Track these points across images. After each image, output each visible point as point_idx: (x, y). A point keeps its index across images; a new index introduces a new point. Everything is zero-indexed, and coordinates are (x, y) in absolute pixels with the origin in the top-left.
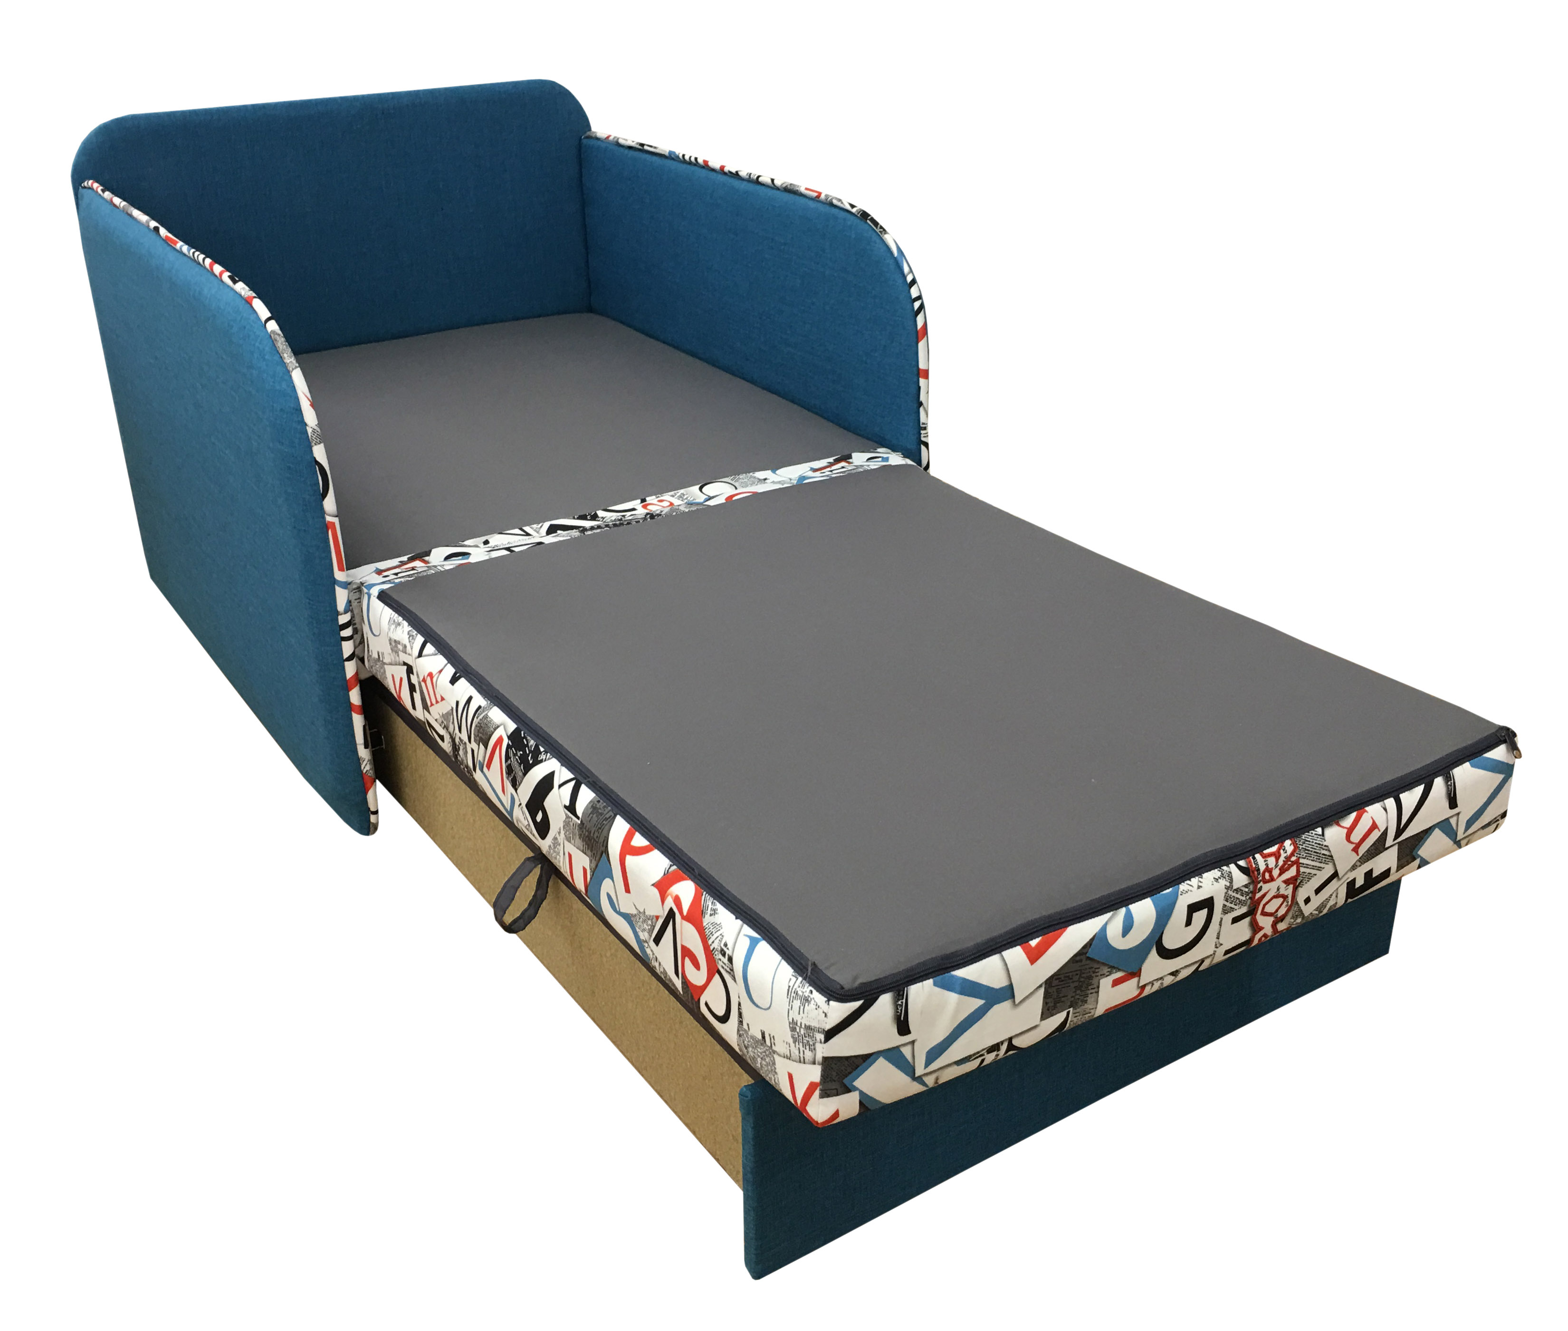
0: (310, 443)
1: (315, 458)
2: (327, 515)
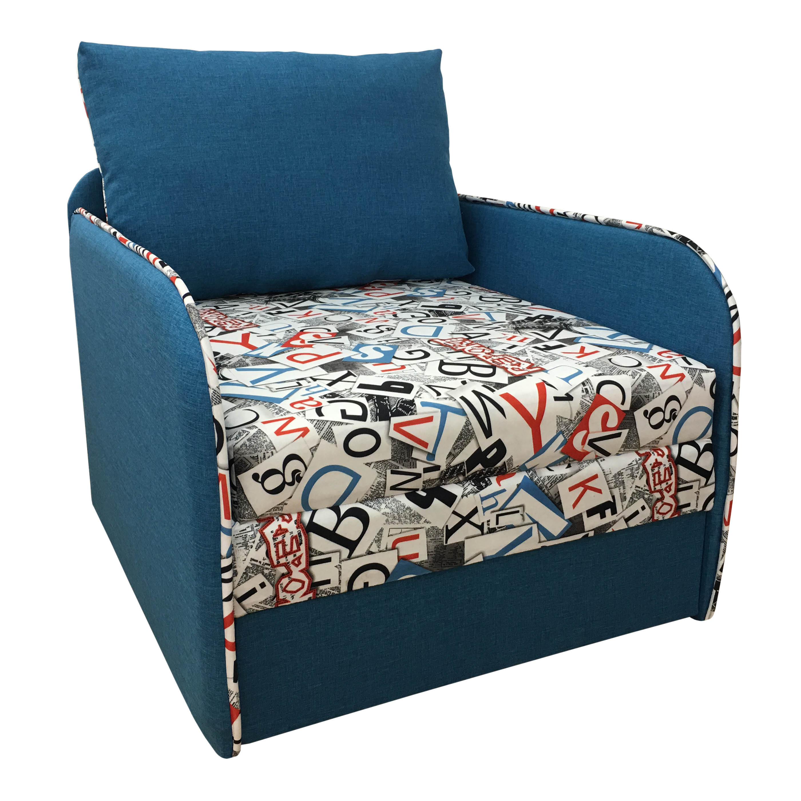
0: (210, 403)
1: (213, 416)
2: (221, 468)
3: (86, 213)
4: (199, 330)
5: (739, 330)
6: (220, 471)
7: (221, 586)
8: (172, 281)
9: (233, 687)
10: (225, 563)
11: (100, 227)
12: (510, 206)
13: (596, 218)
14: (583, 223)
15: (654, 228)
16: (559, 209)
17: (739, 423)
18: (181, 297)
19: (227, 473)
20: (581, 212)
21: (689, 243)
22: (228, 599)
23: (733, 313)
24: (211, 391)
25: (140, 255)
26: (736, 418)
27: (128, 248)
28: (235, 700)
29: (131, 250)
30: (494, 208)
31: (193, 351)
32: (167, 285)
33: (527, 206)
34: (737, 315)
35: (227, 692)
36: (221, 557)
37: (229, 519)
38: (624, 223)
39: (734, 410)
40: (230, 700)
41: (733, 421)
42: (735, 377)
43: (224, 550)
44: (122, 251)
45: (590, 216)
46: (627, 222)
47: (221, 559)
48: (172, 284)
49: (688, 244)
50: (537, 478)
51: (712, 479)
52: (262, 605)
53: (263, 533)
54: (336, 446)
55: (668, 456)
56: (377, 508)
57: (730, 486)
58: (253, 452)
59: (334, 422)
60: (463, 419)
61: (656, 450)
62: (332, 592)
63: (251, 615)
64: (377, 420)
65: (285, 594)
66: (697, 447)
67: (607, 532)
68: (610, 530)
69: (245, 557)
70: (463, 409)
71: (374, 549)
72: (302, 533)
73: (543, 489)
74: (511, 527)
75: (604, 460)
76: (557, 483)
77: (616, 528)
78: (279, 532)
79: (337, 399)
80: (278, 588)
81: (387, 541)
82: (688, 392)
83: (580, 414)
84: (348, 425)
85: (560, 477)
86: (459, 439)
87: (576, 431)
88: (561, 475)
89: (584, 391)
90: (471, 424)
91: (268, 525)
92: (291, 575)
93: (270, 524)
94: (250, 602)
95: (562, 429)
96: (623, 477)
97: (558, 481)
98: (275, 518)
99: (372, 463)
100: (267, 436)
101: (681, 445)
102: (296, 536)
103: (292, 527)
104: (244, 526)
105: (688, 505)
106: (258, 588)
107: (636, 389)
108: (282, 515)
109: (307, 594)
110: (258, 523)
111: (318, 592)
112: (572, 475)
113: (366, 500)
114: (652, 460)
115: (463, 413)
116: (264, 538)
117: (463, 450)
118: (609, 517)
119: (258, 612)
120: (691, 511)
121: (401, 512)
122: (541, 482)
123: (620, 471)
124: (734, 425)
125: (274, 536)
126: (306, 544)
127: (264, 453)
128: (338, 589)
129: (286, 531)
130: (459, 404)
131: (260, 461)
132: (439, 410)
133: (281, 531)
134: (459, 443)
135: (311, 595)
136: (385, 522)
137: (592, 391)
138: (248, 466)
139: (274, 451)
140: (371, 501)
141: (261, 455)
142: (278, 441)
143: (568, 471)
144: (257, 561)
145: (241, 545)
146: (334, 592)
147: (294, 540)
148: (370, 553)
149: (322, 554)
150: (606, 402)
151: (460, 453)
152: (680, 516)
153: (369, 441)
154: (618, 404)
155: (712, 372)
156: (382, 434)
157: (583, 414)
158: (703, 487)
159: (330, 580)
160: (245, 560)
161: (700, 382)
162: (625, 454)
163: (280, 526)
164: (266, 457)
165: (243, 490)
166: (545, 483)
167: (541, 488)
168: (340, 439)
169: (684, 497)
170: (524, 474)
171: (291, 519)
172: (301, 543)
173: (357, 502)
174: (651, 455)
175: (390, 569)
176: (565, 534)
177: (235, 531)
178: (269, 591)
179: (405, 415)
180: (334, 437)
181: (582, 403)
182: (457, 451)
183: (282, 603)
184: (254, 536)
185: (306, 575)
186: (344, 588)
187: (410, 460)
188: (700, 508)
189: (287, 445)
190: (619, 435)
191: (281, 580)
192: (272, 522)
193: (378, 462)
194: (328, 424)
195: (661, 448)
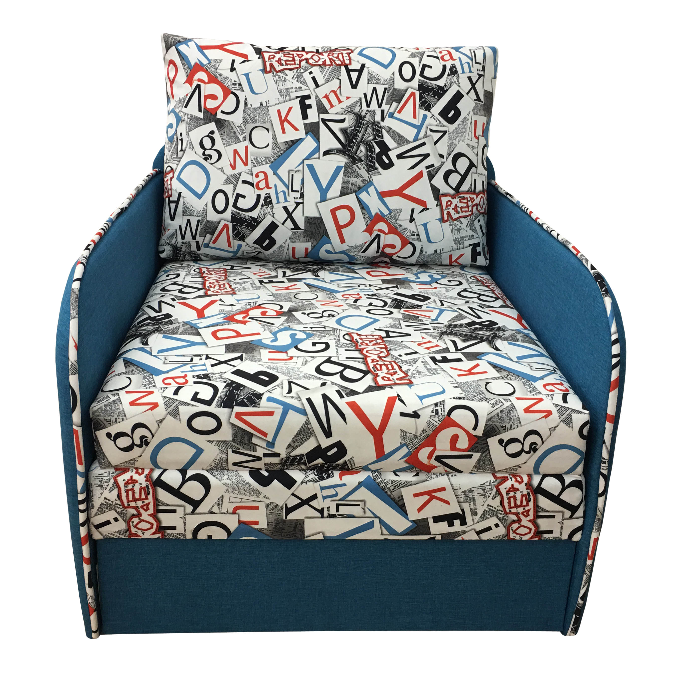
0: (69, 372)
1: (70, 383)
2: (75, 425)
6: (74, 427)
7: (78, 514)
9: (88, 591)
10: (80, 497)
19: (80, 429)
21: (599, 282)
22: (83, 524)
23: (614, 361)
24: (70, 363)
37: (82, 465)
39: (603, 455)
40: (88, 599)
41: (602, 465)
42: (607, 424)
43: (79, 487)
47: (77, 493)
49: (597, 283)
50: (380, 479)
51: (580, 512)
52: (117, 534)
53: (116, 479)
54: (181, 423)
55: (526, 484)
56: (219, 478)
57: (595, 524)
58: (107, 416)
59: (182, 402)
60: (303, 419)
61: (515, 476)
62: (179, 536)
63: (107, 540)
64: (221, 407)
65: (136, 529)
66: (562, 481)
67: (456, 539)
68: (460, 538)
69: (100, 495)
70: (305, 410)
71: (216, 509)
72: (149, 485)
73: (386, 490)
74: (352, 517)
75: (455, 475)
76: (401, 487)
77: (466, 537)
78: (130, 482)
79: (204, 380)
80: (130, 524)
81: (227, 506)
82: (552, 430)
83: (426, 432)
84: (193, 407)
85: (404, 483)
86: (298, 434)
87: (422, 446)
88: (406, 481)
89: (434, 411)
90: (310, 424)
91: (122, 474)
92: (141, 516)
93: (124, 473)
94: (105, 530)
95: (406, 442)
96: (473, 494)
97: (401, 486)
98: (130, 469)
99: (213, 441)
100: (122, 405)
101: (544, 476)
102: (144, 488)
103: (141, 479)
104: (102, 471)
105: (551, 532)
106: (112, 521)
107: (492, 418)
108: (137, 469)
109: (156, 534)
110: (114, 471)
111: (166, 535)
112: (417, 484)
113: (212, 469)
114: (508, 484)
115: (304, 412)
116: (116, 484)
117: (302, 444)
118: (457, 526)
119: (113, 538)
120: (553, 538)
121: (240, 486)
122: (384, 484)
123: (471, 489)
124: (603, 469)
125: (125, 484)
126: (153, 496)
127: (116, 418)
128: (184, 535)
129: (136, 481)
130: (303, 404)
131: (112, 424)
132: (282, 407)
133: (132, 481)
134: (299, 438)
135: (159, 535)
136: (225, 491)
137: (443, 412)
138: (102, 426)
139: (124, 418)
140: (217, 470)
141: (113, 419)
142: (129, 410)
143: (415, 479)
144: (110, 501)
145: (97, 485)
146: (181, 537)
147: (143, 490)
148: (212, 513)
149: (168, 505)
150: (456, 425)
151: (299, 446)
152: (540, 540)
153: (211, 424)
154: (470, 428)
155: (585, 414)
156: (223, 419)
157: (430, 432)
158: (567, 519)
159: (176, 527)
160: (100, 498)
161: (568, 421)
162: (480, 474)
163: (132, 477)
164: (118, 422)
165: (100, 444)
166: (388, 486)
167: (383, 489)
168: (185, 418)
169: (544, 524)
170: (370, 473)
171: (143, 472)
172: (149, 494)
173: (203, 469)
174: (508, 479)
175: (232, 529)
176: (407, 532)
177: (96, 474)
178: (121, 525)
179: (249, 406)
180: (179, 415)
181: (428, 423)
182: (296, 444)
183: (134, 536)
184: (109, 481)
185: (154, 519)
186: (189, 536)
187: (250, 445)
188: (565, 537)
189: (136, 415)
190: (470, 457)
191: (132, 518)
192: (126, 472)
193: (219, 441)
194: (177, 403)
195: (522, 476)
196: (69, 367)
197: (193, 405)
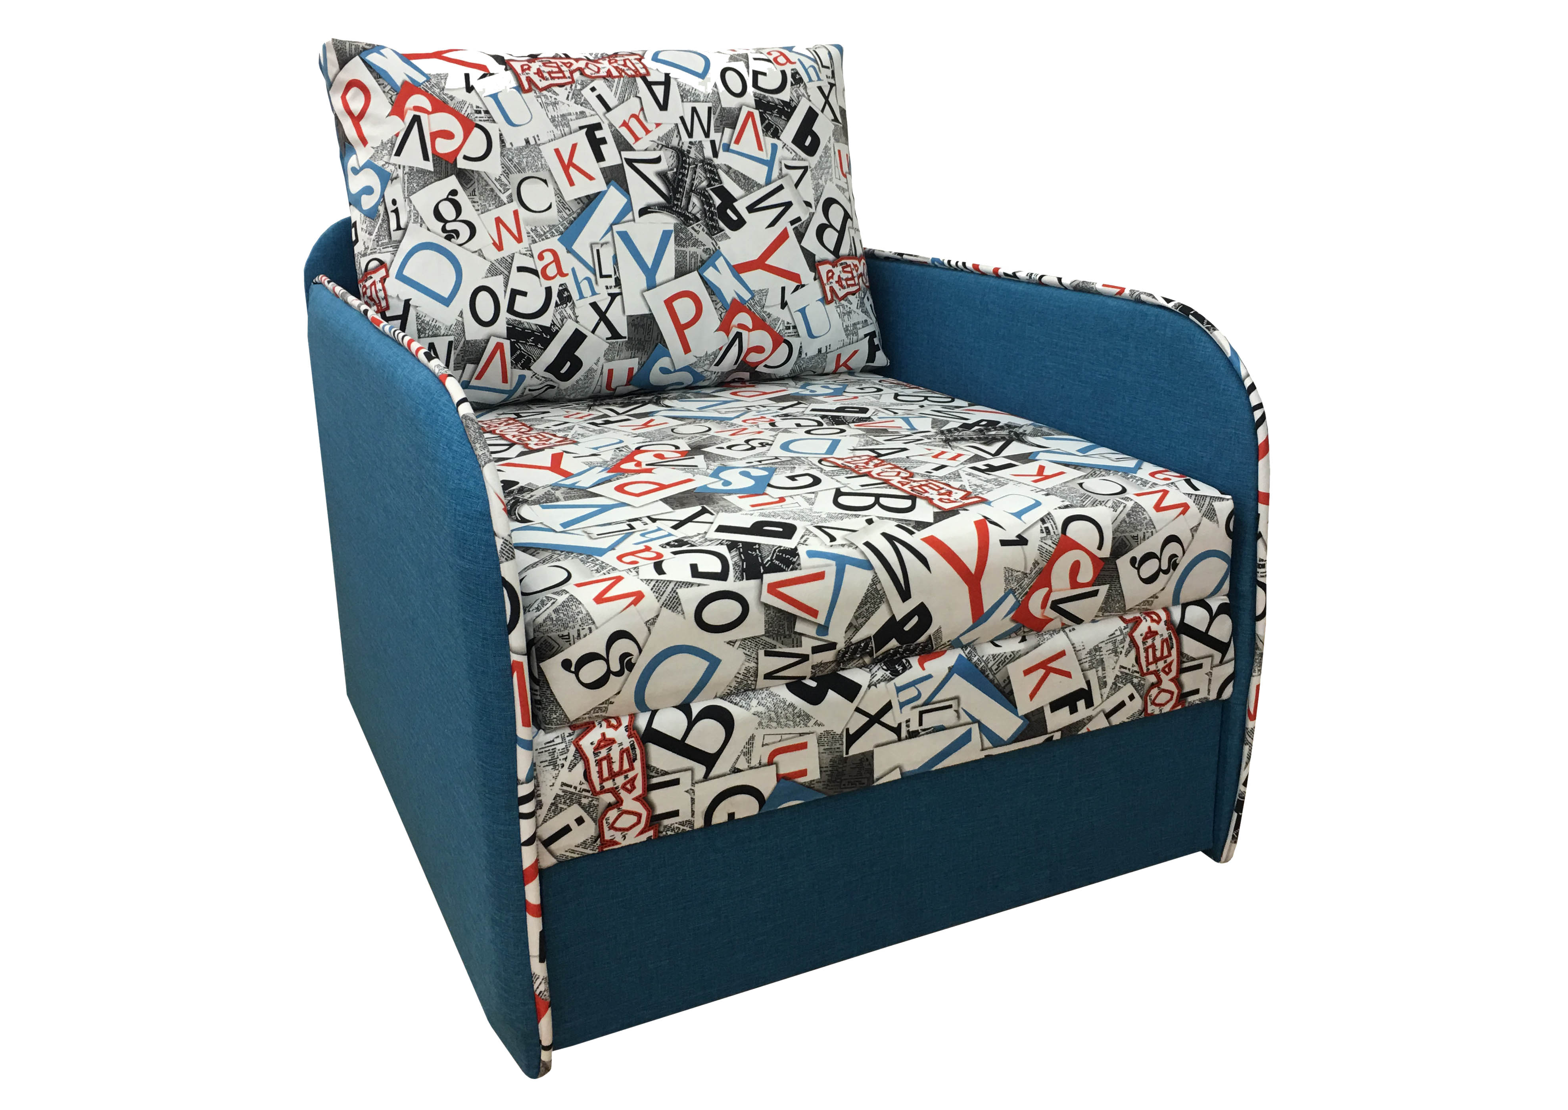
0: (498, 559)
1: (502, 578)
2: (513, 652)
3: (329, 282)
4: (480, 453)
5: (1266, 441)
6: (514, 657)
7: (519, 824)
8: (441, 380)
9: (539, 969)
10: (524, 790)
11: (346, 303)
12: (936, 265)
13: (1060, 279)
14: (1041, 288)
15: (1142, 293)
16: (1006, 268)
17: (1267, 574)
18: (454, 405)
19: (524, 659)
20: (1037, 272)
21: (1192, 315)
22: (529, 842)
23: (1257, 414)
24: (499, 542)
25: (399, 344)
26: (1264, 566)
27: (383, 333)
28: (542, 988)
29: (388, 336)
30: (914, 268)
31: (471, 483)
32: (434, 386)
33: (960, 264)
34: (1263, 418)
35: (530, 977)
36: (517, 782)
37: (529, 726)
38: (1099, 287)
39: (1260, 554)
40: (535, 987)
41: (1259, 570)
42: (1261, 507)
43: (522, 772)
44: (374, 337)
45: (1050, 278)
46: (1104, 285)
47: (517, 784)
48: (441, 385)
49: (1191, 317)
50: (977, 657)
51: (1231, 653)
52: (580, 849)
53: (578, 745)
54: (684, 618)
55: (1166, 623)
56: (746, 706)
57: (1256, 664)
58: (562, 629)
59: (680, 582)
60: (868, 575)
61: (1148, 613)
62: (682, 827)
63: (563, 864)
64: (743, 579)
65: (612, 832)
66: (1208, 608)
67: (1080, 733)
68: (1084, 730)
69: (553, 781)
70: (868, 561)
71: (742, 764)
72: (635, 743)
73: (987, 673)
74: (942, 728)
75: (1074, 629)
76: (1007, 663)
77: (1092, 726)
78: (602, 744)
79: (685, 548)
80: (602, 825)
81: (760, 754)
82: (1194, 530)
83: (1038, 564)
84: (700, 587)
85: (1010, 656)
86: (863, 603)
87: (1034, 589)
88: (1012, 652)
89: (1044, 531)
90: (880, 582)
91: (586, 734)
92: (621, 805)
93: (589, 732)
94: (561, 846)
95: (1012, 586)
96: (1101, 653)
97: (1007, 661)
98: (596, 723)
99: (736, 641)
100: (583, 605)
101: (1184, 606)
102: (627, 749)
103: (621, 736)
104: (550, 736)
105: (1196, 692)
106: (573, 825)
107: (1119, 526)
108: (607, 719)
109: (646, 832)
110: (571, 731)
111: (662, 829)
112: (1027, 653)
113: (729, 695)
114: (1143, 628)
115: (868, 566)
116: (580, 754)
117: (869, 619)
118: (1082, 711)
119: (573, 859)
120: (1200, 700)
121: (780, 711)
122: (983, 664)
123: (1097, 645)
124: (1262, 576)
125: (595, 749)
126: (642, 760)
127: (578, 630)
128: (690, 823)
129: (613, 741)
130: (862, 553)
131: (572, 642)
132: (834, 563)
133: (606, 742)
134: (864, 609)
135: (651, 833)
136: (757, 726)
137: (1055, 530)
138: (554, 650)
139: (593, 627)
140: (737, 695)
141: (574, 633)
142: (599, 612)
143: (1022, 646)
144: (570, 786)
145: (546, 763)
146: (685, 828)
147: (625, 755)
148: (735, 771)
149: (666, 773)
150: (1076, 546)
151: (865, 623)
152: (1184, 708)
153: (732, 609)
154: (1094, 549)
155: (1228, 500)
156: (751, 598)
157: (1043, 564)
158: (1217, 666)
159: (678, 811)
160: (553, 785)
161: (1211, 514)
162: (1106, 620)
163: (603, 735)
164: (582, 636)
165: (548, 684)
166: (990, 665)
167: (983, 672)
168: (690, 608)
169: (1189, 681)
170: (959, 652)
171: (620, 724)
172: (635, 759)
173: (716, 697)
174: (1141, 621)
175: (766, 792)
176: (1019, 736)
177: (538, 744)
178: (589, 829)
179: (784, 571)
180: (680, 604)
181: (1041, 548)
182: (860, 621)
183: (609, 846)
184: (566, 750)
185: (643, 804)
186: (699, 823)
187: (793, 635)
188: (1213, 696)
189: (611, 618)
190: (1095, 593)
191: (607, 813)
192: (592, 729)
193: (745, 639)
194: (672, 585)
195: (1157, 611)
196: (499, 549)
197: (699, 585)
